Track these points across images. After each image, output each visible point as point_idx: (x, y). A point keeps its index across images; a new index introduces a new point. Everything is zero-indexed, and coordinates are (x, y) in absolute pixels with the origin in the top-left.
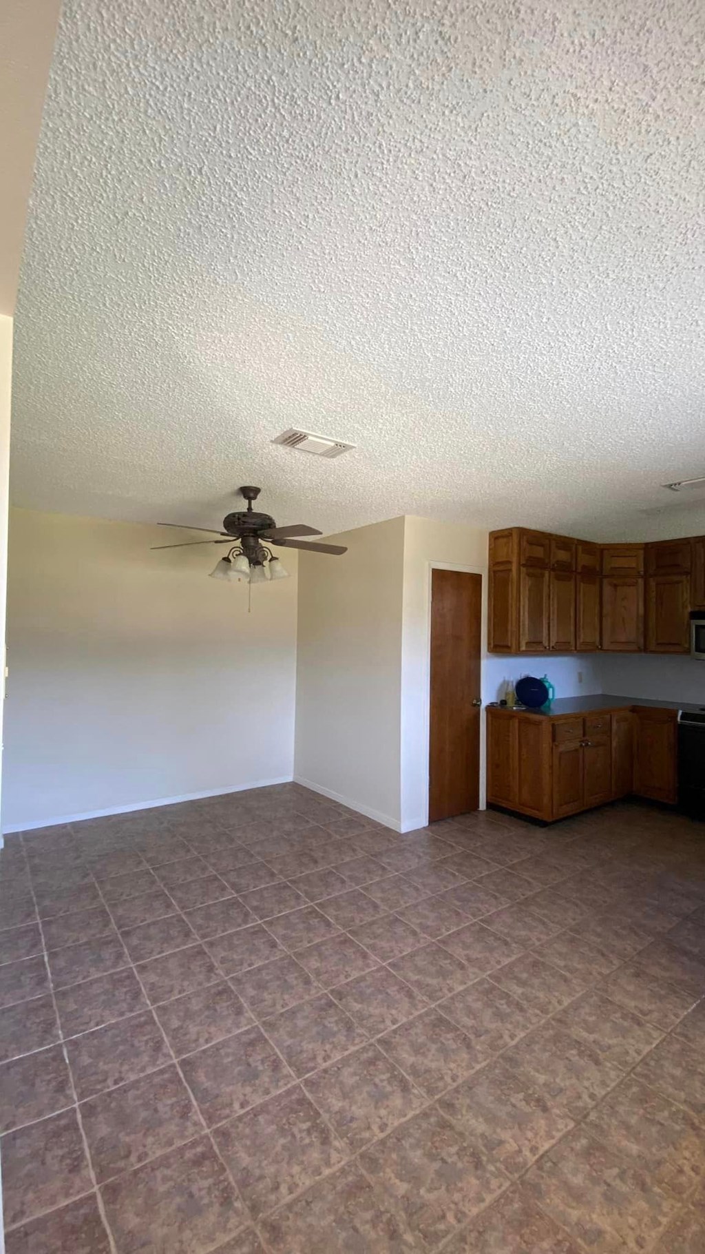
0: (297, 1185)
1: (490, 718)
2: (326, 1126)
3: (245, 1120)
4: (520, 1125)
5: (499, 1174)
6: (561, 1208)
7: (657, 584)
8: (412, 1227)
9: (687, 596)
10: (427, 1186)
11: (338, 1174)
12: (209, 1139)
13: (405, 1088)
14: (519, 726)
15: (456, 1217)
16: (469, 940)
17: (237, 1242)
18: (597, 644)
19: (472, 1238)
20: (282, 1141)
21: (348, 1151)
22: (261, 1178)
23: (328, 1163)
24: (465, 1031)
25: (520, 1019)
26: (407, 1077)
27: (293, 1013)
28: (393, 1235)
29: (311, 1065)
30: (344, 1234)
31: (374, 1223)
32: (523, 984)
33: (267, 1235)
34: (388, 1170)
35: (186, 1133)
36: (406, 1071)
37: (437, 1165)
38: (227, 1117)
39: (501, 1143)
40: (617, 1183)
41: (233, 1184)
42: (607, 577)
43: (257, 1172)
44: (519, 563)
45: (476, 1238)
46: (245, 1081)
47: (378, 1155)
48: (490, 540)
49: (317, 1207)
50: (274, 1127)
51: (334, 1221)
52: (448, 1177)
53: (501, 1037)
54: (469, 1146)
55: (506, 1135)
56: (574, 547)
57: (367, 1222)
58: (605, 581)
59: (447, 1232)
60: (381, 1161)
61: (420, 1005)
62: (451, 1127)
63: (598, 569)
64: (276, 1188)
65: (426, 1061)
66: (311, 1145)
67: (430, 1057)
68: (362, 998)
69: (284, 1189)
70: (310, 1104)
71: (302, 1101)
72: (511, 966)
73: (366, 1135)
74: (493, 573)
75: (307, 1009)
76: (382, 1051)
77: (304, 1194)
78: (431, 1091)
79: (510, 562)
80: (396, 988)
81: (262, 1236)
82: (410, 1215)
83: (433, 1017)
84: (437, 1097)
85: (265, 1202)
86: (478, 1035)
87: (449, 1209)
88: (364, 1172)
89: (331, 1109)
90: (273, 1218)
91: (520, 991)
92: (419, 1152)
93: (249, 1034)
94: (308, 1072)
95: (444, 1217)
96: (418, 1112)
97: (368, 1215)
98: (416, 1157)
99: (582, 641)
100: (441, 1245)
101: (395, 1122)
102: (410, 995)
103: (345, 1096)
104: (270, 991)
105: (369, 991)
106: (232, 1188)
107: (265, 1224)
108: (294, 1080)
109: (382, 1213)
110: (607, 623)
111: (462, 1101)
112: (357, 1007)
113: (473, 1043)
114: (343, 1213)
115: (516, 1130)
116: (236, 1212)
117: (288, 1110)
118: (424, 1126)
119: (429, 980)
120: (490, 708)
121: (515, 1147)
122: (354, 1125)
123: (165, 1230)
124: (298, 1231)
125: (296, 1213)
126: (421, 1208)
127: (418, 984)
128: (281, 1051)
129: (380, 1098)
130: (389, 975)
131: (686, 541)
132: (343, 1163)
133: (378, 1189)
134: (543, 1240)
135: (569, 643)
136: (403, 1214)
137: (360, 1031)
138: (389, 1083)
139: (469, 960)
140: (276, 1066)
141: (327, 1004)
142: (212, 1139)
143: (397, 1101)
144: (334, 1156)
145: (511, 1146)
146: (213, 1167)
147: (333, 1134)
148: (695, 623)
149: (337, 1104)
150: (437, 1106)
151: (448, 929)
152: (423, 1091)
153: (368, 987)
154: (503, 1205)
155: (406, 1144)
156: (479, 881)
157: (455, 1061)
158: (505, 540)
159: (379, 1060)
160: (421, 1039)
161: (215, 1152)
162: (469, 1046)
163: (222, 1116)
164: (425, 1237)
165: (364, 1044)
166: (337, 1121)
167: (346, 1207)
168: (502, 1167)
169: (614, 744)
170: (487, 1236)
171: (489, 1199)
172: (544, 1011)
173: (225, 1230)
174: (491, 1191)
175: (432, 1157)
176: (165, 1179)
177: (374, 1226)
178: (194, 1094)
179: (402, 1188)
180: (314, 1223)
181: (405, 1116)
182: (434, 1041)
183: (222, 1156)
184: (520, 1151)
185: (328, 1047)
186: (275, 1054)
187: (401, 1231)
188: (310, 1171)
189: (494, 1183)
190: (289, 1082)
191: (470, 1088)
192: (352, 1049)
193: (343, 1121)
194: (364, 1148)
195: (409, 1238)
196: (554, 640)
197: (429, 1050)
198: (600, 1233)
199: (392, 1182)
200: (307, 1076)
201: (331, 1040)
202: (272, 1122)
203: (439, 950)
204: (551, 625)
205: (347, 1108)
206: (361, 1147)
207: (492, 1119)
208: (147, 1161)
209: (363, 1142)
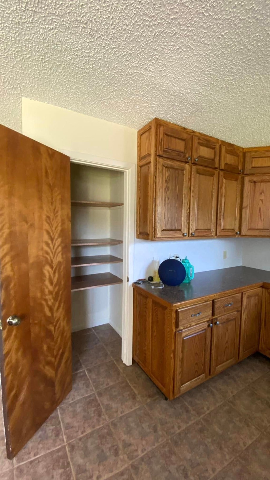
18: (237, 230)
42: (247, 175)
44: (156, 154)
48: (138, 138)
56: (218, 147)
58: (247, 179)
63: (240, 168)
74: (139, 168)
99: (222, 228)
110: (246, 213)
135: (210, 230)
158: (147, 134)
169: (244, 316)
196: (193, 227)
204: (191, 214)
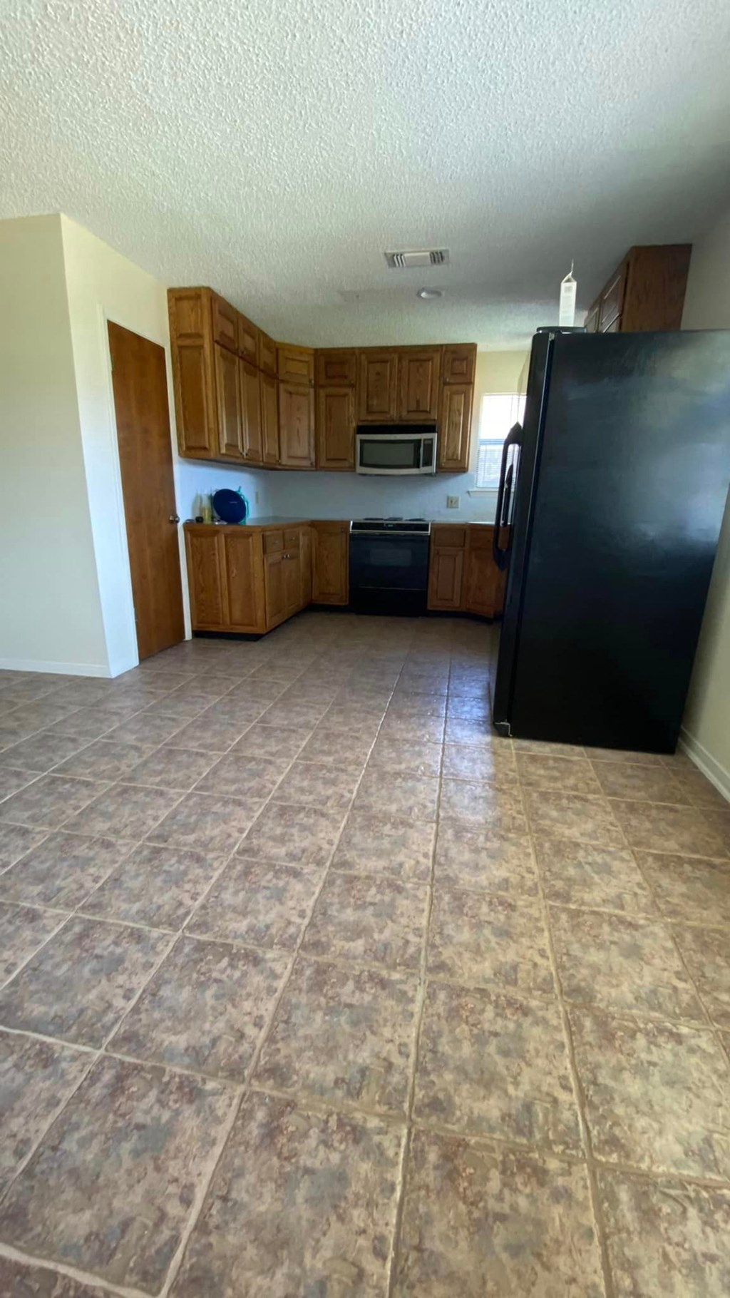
0: (261, 1017)
1: (189, 536)
2: (245, 949)
3: (143, 1007)
4: (404, 845)
5: (417, 888)
6: (473, 880)
7: (327, 396)
8: (393, 967)
9: (352, 409)
10: (376, 930)
11: (293, 977)
12: (110, 1058)
13: (296, 874)
14: (226, 541)
15: (415, 935)
16: (260, 740)
17: (243, 1117)
19: (438, 940)
20: (209, 994)
21: (285, 953)
22: (214, 1042)
23: (275, 976)
24: (310, 806)
25: (345, 777)
26: (291, 865)
27: (116, 880)
28: (383, 984)
29: (181, 911)
30: (343, 1019)
31: (360, 987)
32: (329, 753)
33: (271, 1082)
34: (335, 942)
35: (70, 1077)
36: (285, 861)
37: (370, 910)
38: (116, 1021)
39: (401, 865)
40: (488, 845)
41: (186, 1072)
42: (283, 381)
43: (206, 1040)
44: (212, 339)
45: (441, 939)
46: (108, 975)
47: (316, 938)
48: (169, 301)
49: (297, 1017)
50: (188, 988)
51: (325, 1014)
52: (386, 912)
53: (342, 796)
54: (382, 882)
55: (400, 858)
56: (257, 338)
57: (353, 992)
58: (282, 386)
59: (419, 951)
60: (324, 939)
61: (255, 808)
62: (356, 877)
63: (275, 370)
64: (241, 1036)
65: (297, 845)
66: (244, 974)
67: (296, 838)
68: (187, 828)
69: (250, 1031)
70: (213, 944)
71: (201, 947)
72: (310, 744)
73: (292, 930)
74: (179, 351)
75: (131, 868)
76: (249, 859)
77: (274, 1019)
78: (319, 863)
79: (200, 336)
80: (219, 805)
81: (267, 1088)
82: (383, 959)
83: (275, 809)
84: (328, 864)
85: (241, 1057)
86: (324, 804)
87: (406, 933)
88: (314, 958)
89: (239, 933)
90: (262, 1062)
91: (331, 759)
92: (349, 911)
93: (70, 930)
94: (183, 920)
95: (407, 942)
96: (321, 884)
97: (350, 985)
98: (349, 915)
99: (267, 452)
100: (422, 962)
101: (309, 904)
102: (239, 803)
103: (244, 914)
104: (62, 876)
105: (193, 819)
106: (187, 1077)
107: (257, 1076)
108: (172, 936)
109: (360, 976)
110: (284, 434)
111: (350, 855)
112: (191, 838)
113: (325, 811)
114: (328, 1003)
115: (404, 850)
116: (214, 1093)
117: (191, 964)
118: (336, 890)
119: (247, 785)
120: (188, 525)
121: (413, 862)
122: (273, 931)
123: (140, 1189)
124: (300, 1052)
125: (283, 1039)
126: (386, 949)
127: (239, 792)
128: (134, 921)
129: (279, 895)
130: (202, 797)
131: (351, 352)
132: (290, 966)
133: (340, 962)
134: (480, 908)
136: (377, 964)
137: (211, 856)
138: (278, 878)
139: (272, 754)
140: (138, 937)
141: (152, 853)
142: (115, 1055)
143: (297, 887)
144: (278, 968)
145: (409, 864)
146: (144, 1078)
147: (260, 952)
148: (360, 437)
149: (243, 925)
150: (333, 870)
151: (233, 740)
152: (312, 867)
153: (189, 816)
154: (439, 904)
155: (333, 911)
156: (231, 694)
157: (321, 831)
158: (191, 303)
159: (252, 867)
160: (279, 831)
161: (130, 1064)
162: (323, 815)
163: (109, 1024)
164: (408, 966)
165: (225, 864)
166: (254, 939)
167: (325, 996)
168: (416, 880)
169: (301, 558)
170: (446, 932)
171: (426, 906)
172: (359, 764)
173: (219, 1121)
174: (422, 901)
175: (361, 906)
176: (84, 1143)
177: (362, 990)
178: (40, 1032)
179: (359, 945)
180: (308, 1032)
181: (314, 893)
182: (292, 826)
183: (146, 1060)
184: (418, 862)
185: (187, 887)
186: (127, 927)
187: (386, 976)
188: (264, 995)
189: (420, 894)
190: (168, 942)
191: (349, 843)
192: (216, 875)
193: (261, 936)
194: (299, 941)
195: (396, 976)
196: (247, 446)
197: (292, 835)
198: (506, 881)
199: (346, 948)
200: (185, 923)
201: (186, 879)
202: (181, 986)
203: (238, 760)
204: (244, 427)
205: (255, 922)
206: (295, 942)
207: (380, 853)
208: (34, 1148)
209: (293, 938)
